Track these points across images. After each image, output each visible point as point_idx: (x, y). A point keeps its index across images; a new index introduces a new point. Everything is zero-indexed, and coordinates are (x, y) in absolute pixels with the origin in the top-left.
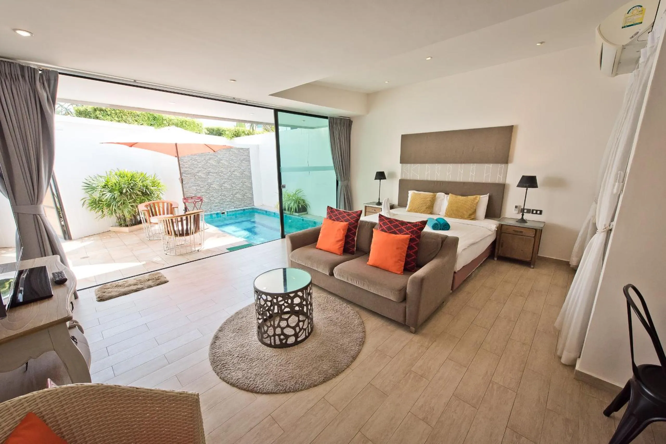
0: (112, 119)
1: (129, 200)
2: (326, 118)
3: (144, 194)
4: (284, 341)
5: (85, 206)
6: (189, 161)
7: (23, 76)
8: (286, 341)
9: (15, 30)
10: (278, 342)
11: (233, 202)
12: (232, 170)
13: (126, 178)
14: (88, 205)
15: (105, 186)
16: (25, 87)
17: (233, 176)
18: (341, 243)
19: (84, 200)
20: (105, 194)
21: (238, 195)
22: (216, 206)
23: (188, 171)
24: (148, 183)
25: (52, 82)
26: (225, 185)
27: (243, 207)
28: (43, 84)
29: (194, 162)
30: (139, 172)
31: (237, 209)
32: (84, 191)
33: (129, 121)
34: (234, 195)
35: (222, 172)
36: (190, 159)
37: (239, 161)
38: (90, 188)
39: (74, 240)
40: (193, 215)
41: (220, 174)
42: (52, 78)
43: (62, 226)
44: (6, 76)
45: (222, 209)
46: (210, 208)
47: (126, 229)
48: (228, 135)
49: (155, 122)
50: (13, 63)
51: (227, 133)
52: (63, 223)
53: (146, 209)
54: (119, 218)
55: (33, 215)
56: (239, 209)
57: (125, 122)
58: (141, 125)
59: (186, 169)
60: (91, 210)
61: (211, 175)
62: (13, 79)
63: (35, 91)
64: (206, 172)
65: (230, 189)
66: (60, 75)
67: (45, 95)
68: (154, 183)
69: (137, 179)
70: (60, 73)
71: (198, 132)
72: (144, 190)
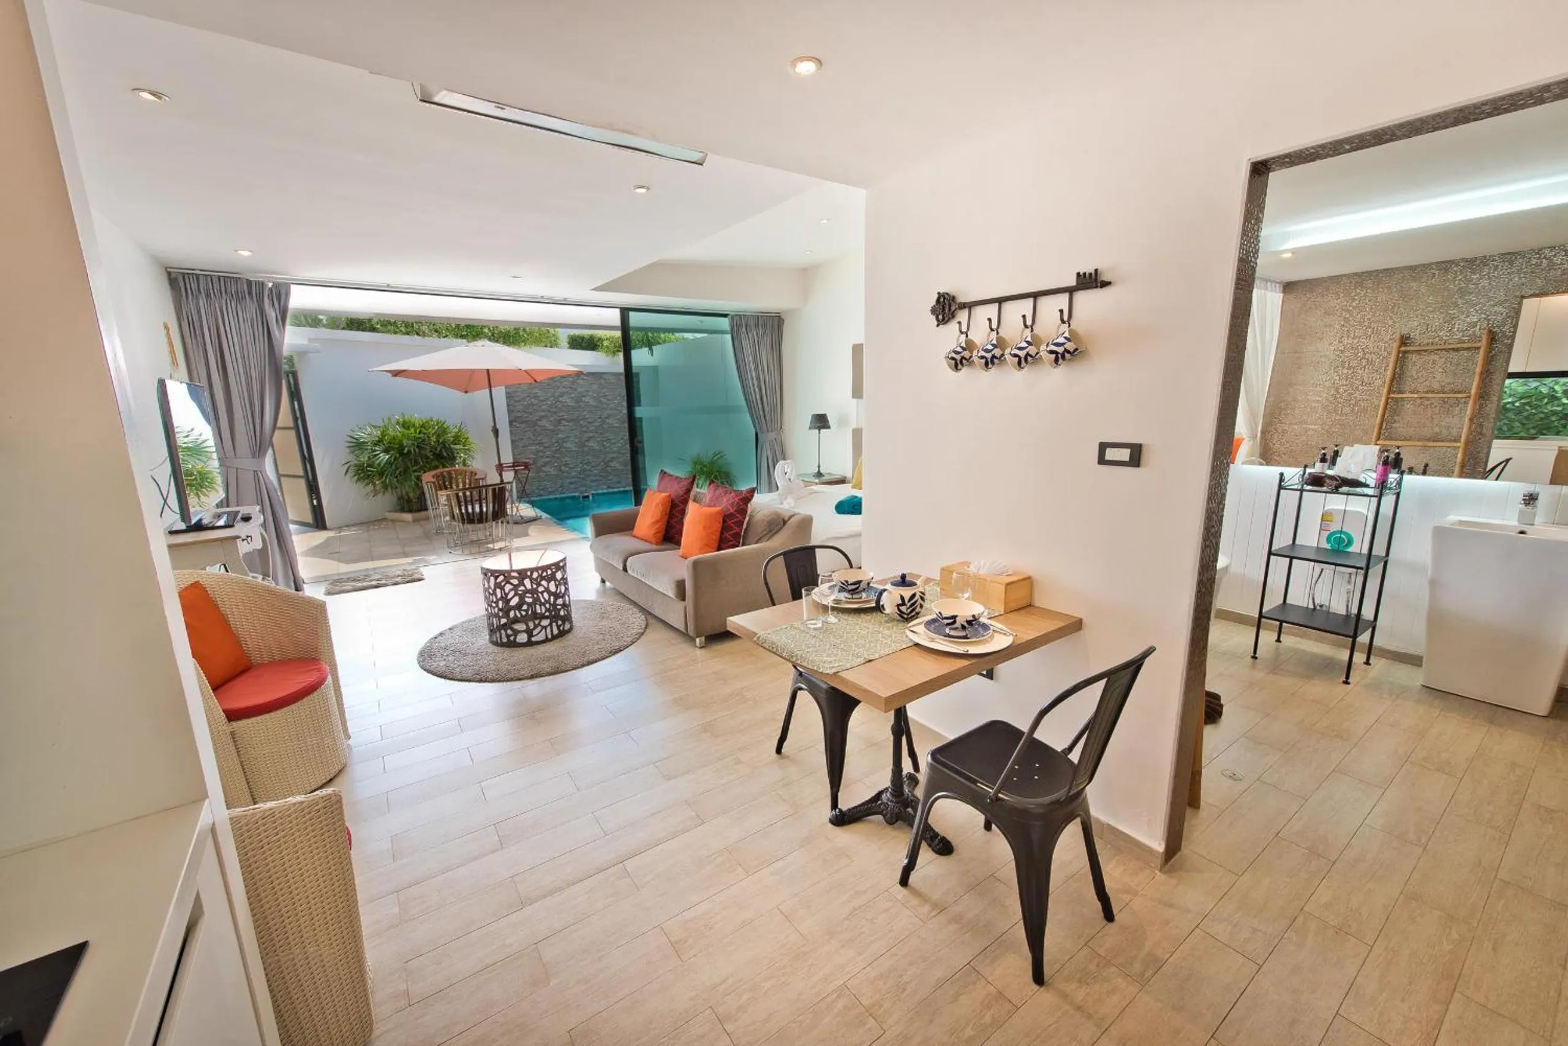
0: (398, 330)
1: (412, 467)
2: (725, 316)
3: (439, 457)
4: (512, 638)
5: (350, 475)
6: (524, 399)
7: (250, 293)
8: (515, 638)
9: (236, 251)
10: (505, 640)
11: (605, 477)
12: (604, 415)
13: (412, 430)
14: (353, 474)
15: (379, 441)
16: (251, 307)
17: (605, 426)
18: (660, 524)
19: (348, 465)
20: (378, 455)
21: (615, 463)
22: (571, 483)
23: (521, 416)
24: (450, 437)
25: (283, 297)
26: (591, 444)
27: (624, 487)
28: (272, 300)
29: (533, 400)
30: (434, 419)
31: (611, 490)
32: (348, 450)
33: (424, 332)
34: (607, 464)
35: (584, 419)
36: (526, 395)
37: (618, 398)
38: (357, 446)
39: (330, 529)
40: (491, 488)
41: (581, 422)
42: (283, 292)
43: (313, 507)
44: (232, 296)
45: (584, 489)
46: (561, 487)
47: (408, 517)
48: (607, 347)
49: (468, 330)
50: (239, 278)
51: (606, 343)
52: (315, 502)
53: (433, 480)
54: (400, 498)
55: (254, 471)
56: (616, 490)
57: (418, 334)
58: (444, 337)
59: (519, 414)
60: (357, 481)
61: (564, 426)
62: (239, 298)
63: (262, 311)
64: (555, 419)
65: (600, 451)
66: (292, 286)
67: (274, 315)
68: (457, 439)
69: (430, 430)
70: (293, 284)
71: (549, 345)
72: (439, 449)
